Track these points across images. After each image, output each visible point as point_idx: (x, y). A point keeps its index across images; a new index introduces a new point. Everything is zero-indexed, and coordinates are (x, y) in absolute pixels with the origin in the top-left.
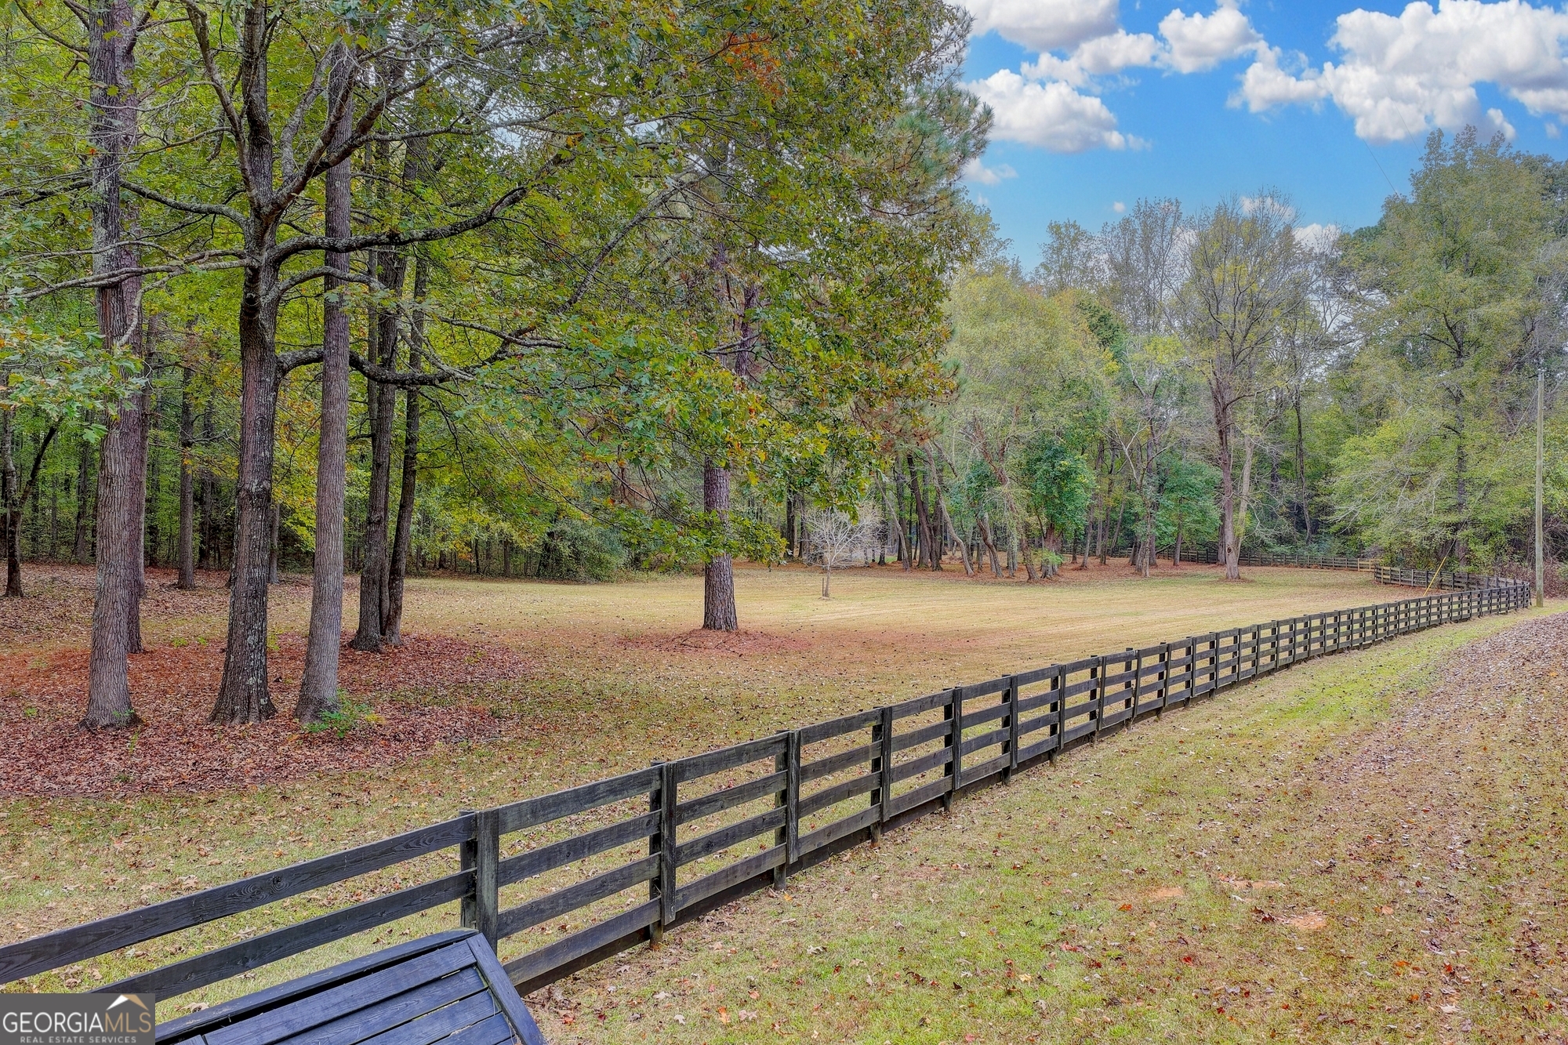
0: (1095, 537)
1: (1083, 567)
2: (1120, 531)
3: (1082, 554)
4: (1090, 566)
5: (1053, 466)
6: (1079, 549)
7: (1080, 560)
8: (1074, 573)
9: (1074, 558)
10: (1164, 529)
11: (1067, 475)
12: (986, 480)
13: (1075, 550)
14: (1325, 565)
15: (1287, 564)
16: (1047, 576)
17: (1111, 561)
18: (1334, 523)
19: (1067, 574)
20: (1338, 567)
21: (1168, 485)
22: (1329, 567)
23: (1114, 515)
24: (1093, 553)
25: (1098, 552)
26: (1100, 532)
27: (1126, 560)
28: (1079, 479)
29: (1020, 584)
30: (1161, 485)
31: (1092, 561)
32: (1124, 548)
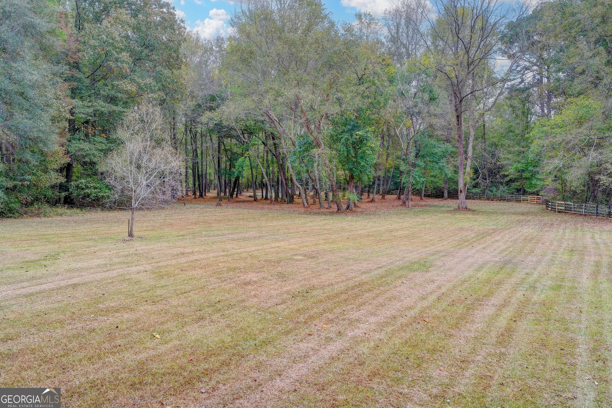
0: (379, 185)
1: (372, 201)
2: (391, 182)
3: (373, 193)
4: (376, 200)
5: (352, 135)
6: (371, 191)
7: (371, 196)
8: (367, 204)
9: (369, 195)
10: (418, 179)
11: (361, 141)
12: (309, 146)
13: (369, 191)
14: (502, 199)
15: (480, 198)
16: (349, 209)
17: (387, 197)
18: (507, 176)
19: (363, 206)
20: (508, 200)
21: (421, 153)
22: (504, 200)
23: (388, 174)
24: (378, 193)
25: (381, 192)
26: (381, 183)
27: (395, 197)
28: (368, 144)
29: (332, 213)
30: (417, 154)
31: (377, 197)
32: (393, 190)
